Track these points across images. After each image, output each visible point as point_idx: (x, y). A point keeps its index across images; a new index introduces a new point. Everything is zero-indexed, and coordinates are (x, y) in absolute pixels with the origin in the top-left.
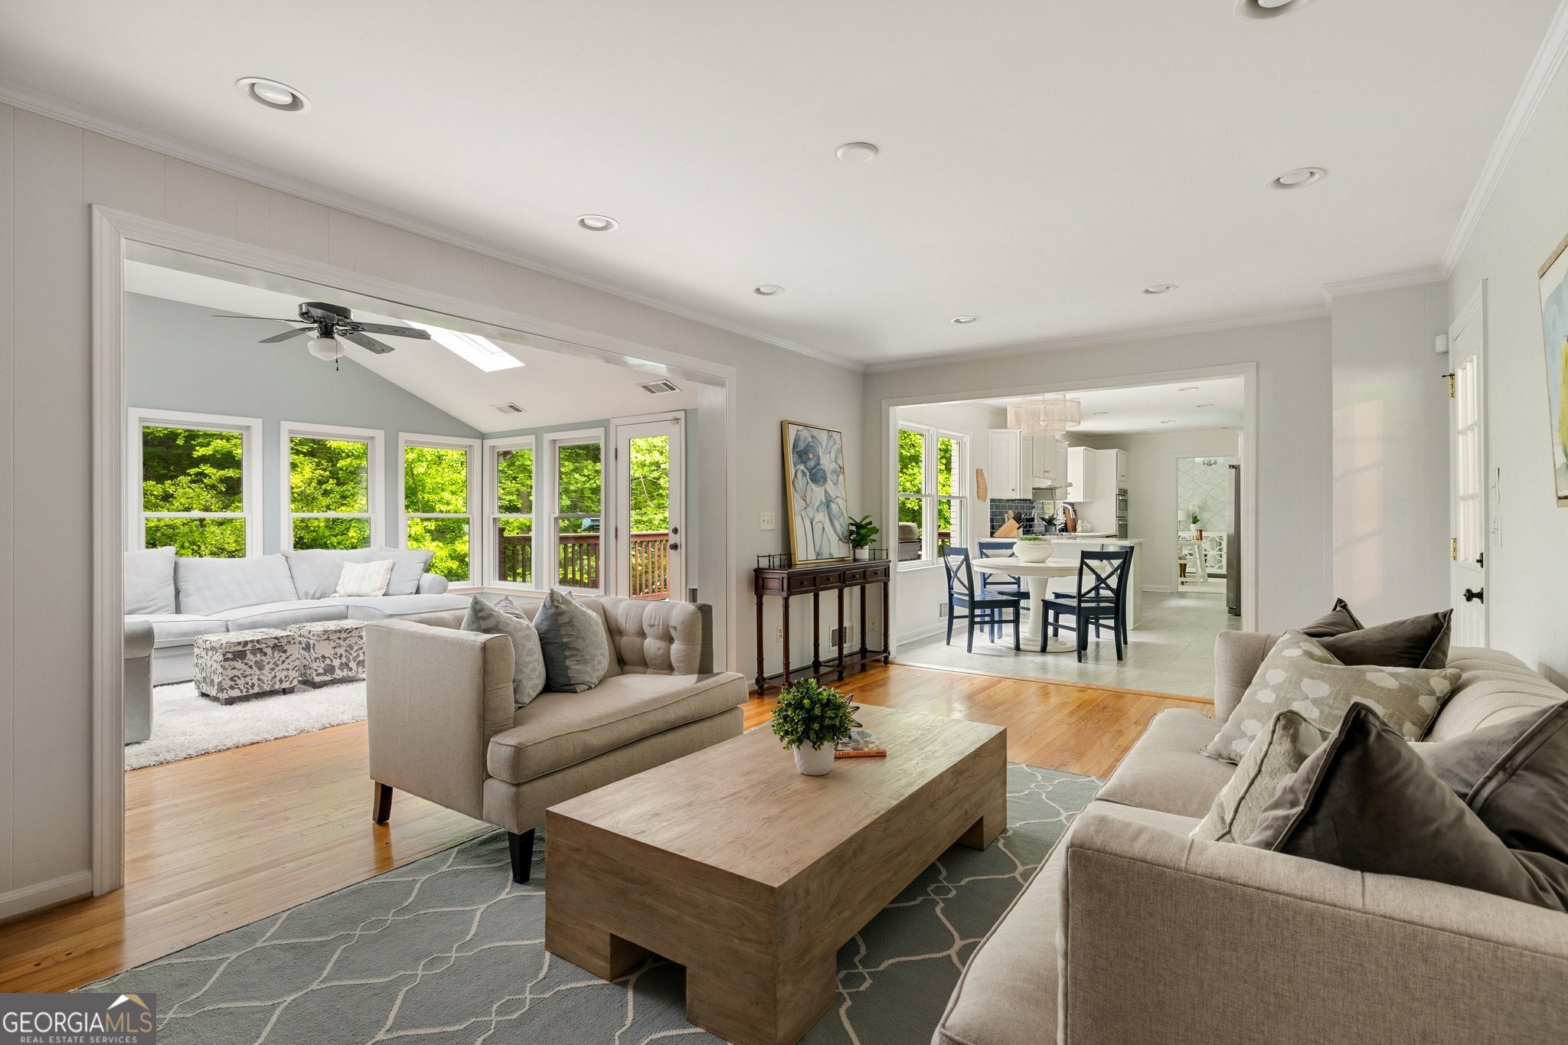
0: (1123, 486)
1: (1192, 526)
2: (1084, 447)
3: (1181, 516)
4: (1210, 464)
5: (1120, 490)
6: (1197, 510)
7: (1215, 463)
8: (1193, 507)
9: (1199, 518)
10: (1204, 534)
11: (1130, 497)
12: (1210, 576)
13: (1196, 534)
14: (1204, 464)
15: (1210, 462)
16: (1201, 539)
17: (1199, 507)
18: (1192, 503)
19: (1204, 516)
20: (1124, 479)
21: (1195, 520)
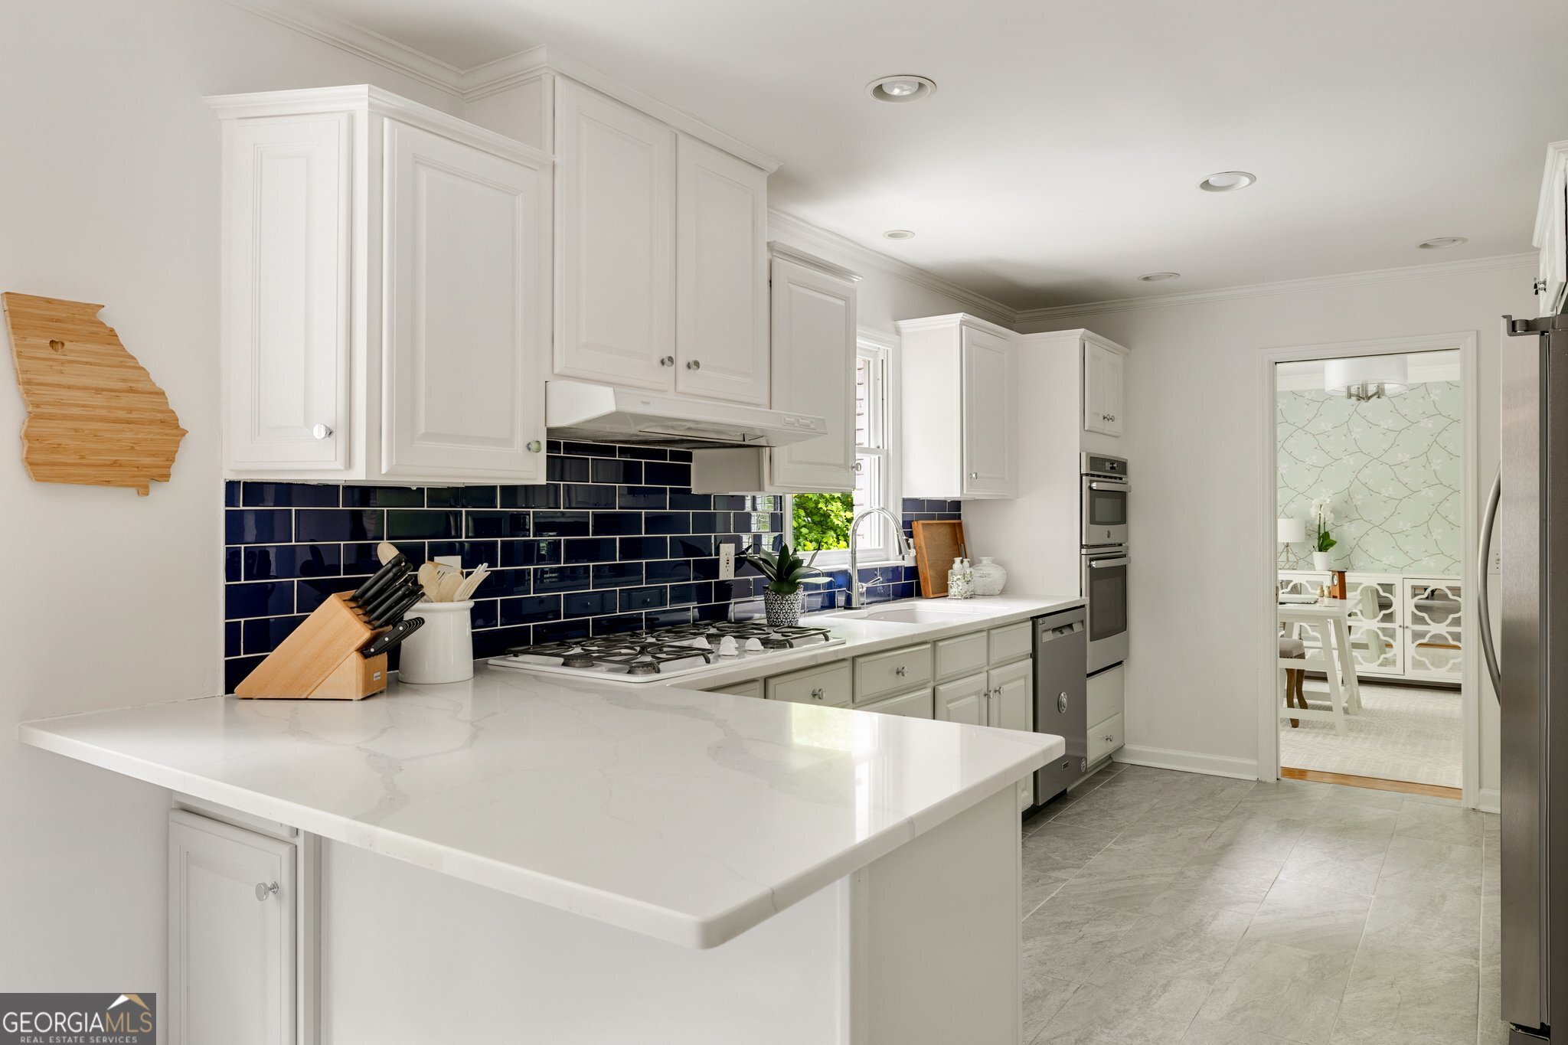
0: (1108, 449)
1: (1319, 558)
2: (960, 316)
3: (1287, 531)
4: (1363, 396)
5: (1096, 462)
6: (1329, 518)
7: (1379, 394)
8: (1318, 507)
9: (1333, 537)
10: (1350, 578)
11: (1137, 484)
12: (1364, 681)
13: (1327, 580)
14: (1350, 396)
15: (1364, 387)
16: (1343, 596)
17: (1334, 511)
18: (1316, 502)
19: (1345, 533)
20: (1109, 427)
21: (1325, 543)
